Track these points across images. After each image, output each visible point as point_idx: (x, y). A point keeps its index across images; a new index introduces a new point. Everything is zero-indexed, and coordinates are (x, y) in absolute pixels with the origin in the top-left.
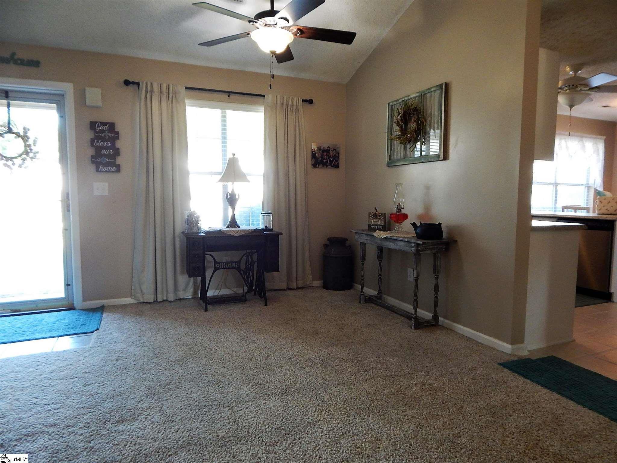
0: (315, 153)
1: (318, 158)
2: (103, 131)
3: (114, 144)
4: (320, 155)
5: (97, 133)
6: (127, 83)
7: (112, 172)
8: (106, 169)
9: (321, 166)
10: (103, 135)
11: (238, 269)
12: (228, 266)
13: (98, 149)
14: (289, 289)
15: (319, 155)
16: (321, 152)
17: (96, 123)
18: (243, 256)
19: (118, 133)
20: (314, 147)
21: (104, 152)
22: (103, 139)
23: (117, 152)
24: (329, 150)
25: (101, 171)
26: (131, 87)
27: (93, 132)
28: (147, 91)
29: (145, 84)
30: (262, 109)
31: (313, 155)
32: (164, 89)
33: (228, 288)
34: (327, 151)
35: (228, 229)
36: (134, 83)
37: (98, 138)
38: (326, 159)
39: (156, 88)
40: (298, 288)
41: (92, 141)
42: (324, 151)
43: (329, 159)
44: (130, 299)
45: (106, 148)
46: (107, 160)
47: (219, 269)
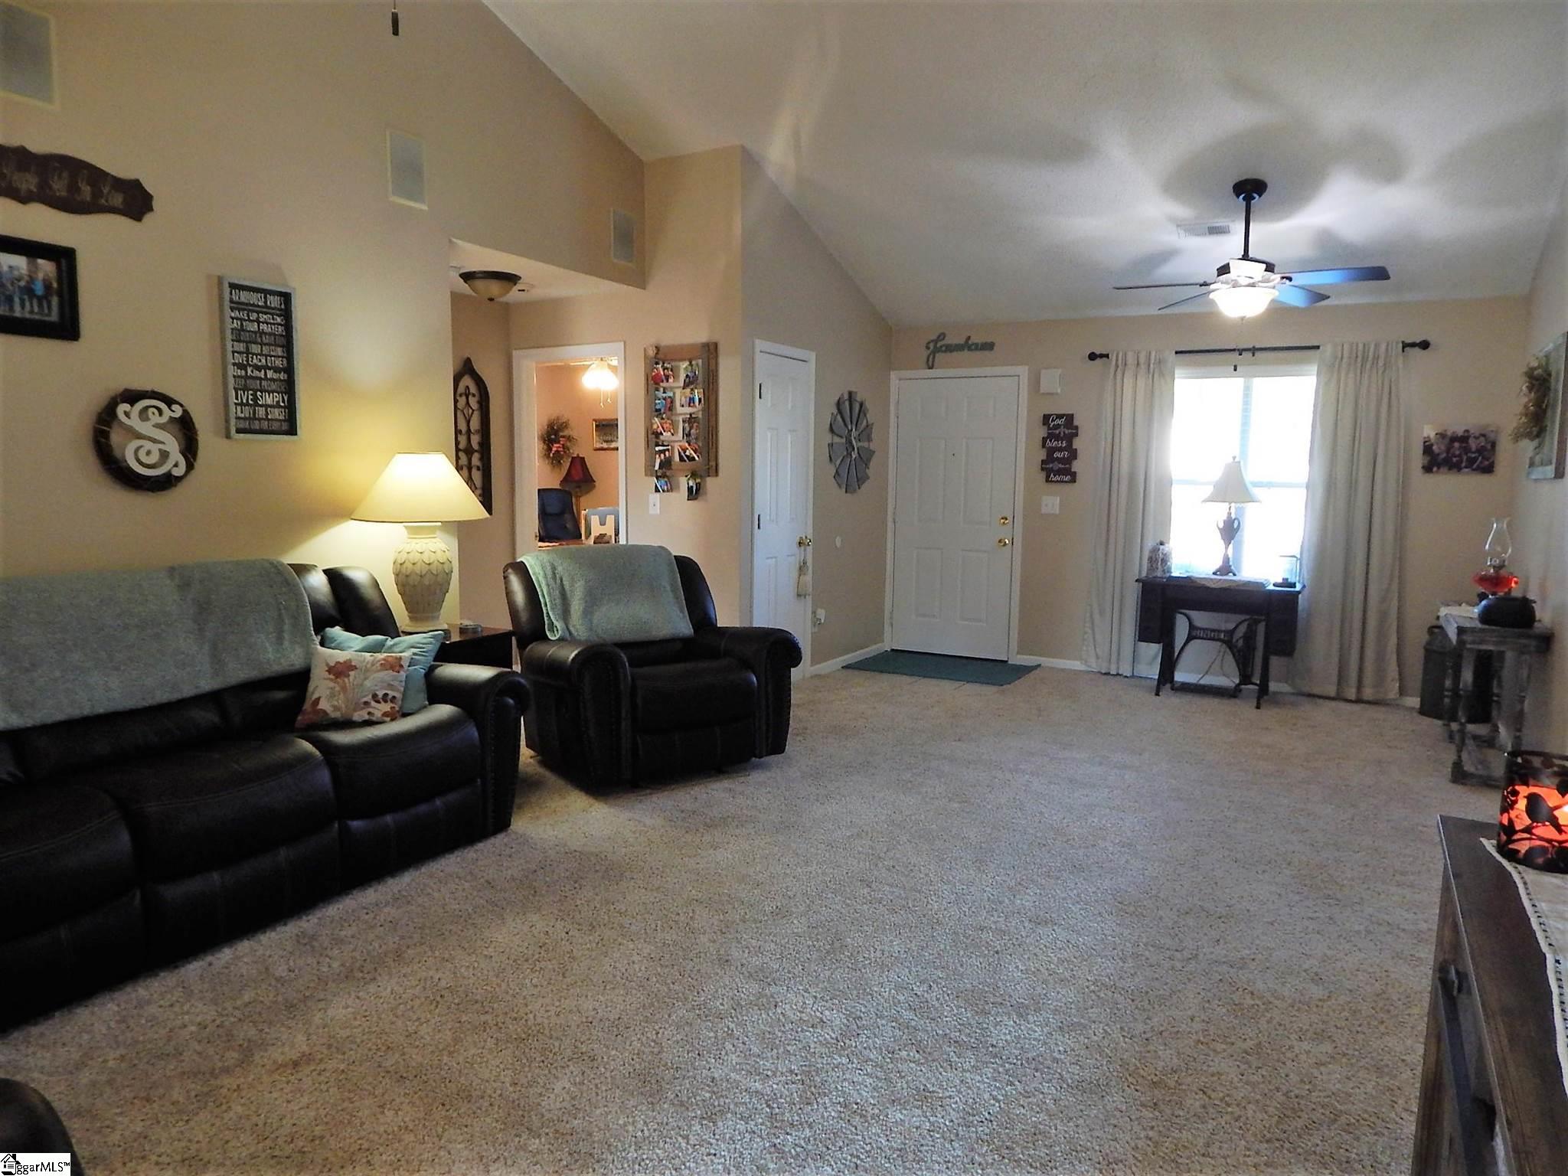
0: (1432, 445)
1: (1438, 454)
2: (1058, 426)
3: (1070, 444)
4: (1443, 448)
5: (1051, 429)
6: (1093, 357)
7: (1066, 482)
8: (1058, 478)
9: (1444, 469)
10: (1057, 432)
11: (1229, 643)
12: (1210, 635)
13: (1051, 451)
14: (1339, 698)
15: (1439, 448)
16: (1447, 441)
17: (1050, 415)
18: (1240, 623)
19: (1077, 428)
20: (1430, 432)
21: (1057, 455)
22: (1057, 438)
23: (1074, 454)
24: (1468, 438)
25: (1051, 481)
26: (1098, 361)
27: (1046, 427)
28: (1117, 366)
29: (1115, 355)
30: (1314, 368)
31: (1428, 449)
32: (1142, 360)
33: (1224, 675)
34: (1464, 439)
35: (1215, 577)
36: (1102, 356)
37: (1051, 436)
38: (1460, 456)
39: (1131, 359)
40: (1359, 701)
41: (1044, 440)
42: (1454, 439)
43: (1466, 454)
44: (1078, 663)
45: (1060, 449)
46: (1060, 466)
47: (1196, 638)
